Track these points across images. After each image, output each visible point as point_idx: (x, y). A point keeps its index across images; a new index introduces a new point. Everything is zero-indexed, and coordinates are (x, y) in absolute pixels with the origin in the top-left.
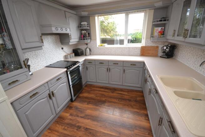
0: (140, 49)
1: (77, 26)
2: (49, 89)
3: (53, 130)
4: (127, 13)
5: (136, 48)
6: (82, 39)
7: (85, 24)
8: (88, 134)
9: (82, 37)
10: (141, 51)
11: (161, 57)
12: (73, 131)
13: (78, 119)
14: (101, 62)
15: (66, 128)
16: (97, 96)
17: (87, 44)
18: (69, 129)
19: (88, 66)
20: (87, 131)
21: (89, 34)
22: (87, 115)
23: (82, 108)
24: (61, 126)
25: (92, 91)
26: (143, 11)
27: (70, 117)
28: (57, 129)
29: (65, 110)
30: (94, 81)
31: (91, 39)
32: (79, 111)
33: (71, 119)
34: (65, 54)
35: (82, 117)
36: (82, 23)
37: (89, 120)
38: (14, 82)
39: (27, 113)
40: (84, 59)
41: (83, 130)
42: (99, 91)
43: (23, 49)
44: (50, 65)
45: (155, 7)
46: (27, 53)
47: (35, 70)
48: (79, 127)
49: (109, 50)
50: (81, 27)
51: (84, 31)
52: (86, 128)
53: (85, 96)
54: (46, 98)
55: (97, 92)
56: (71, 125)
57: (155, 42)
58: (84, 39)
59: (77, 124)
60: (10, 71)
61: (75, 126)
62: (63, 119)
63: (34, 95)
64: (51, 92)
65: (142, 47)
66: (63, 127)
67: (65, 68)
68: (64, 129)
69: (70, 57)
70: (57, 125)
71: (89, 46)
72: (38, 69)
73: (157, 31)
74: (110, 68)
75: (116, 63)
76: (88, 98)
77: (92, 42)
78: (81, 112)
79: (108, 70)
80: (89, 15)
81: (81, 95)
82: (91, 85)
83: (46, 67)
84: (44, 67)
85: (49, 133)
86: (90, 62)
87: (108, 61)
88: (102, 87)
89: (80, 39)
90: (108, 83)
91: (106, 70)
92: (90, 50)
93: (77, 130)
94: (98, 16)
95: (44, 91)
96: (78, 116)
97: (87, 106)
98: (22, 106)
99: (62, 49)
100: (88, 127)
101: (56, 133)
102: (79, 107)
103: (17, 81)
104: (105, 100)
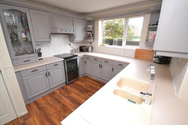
0: (135, 51)
1: (83, 28)
2: (47, 70)
3: (45, 99)
4: (126, 17)
5: (132, 50)
6: (86, 39)
7: (90, 27)
8: (62, 109)
9: (86, 37)
10: (135, 53)
11: (154, 62)
12: (55, 103)
13: (62, 97)
14: (96, 59)
15: (52, 100)
16: (86, 86)
17: (91, 43)
18: (53, 101)
19: (87, 61)
20: (63, 106)
21: (93, 35)
22: (69, 96)
23: (70, 91)
24: (50, 98)
25: (85, 81)
26: (142, 15)
27: (59, 94)
28: (47, 98)
29: (59, 89)
30: (89, 73)
31: (94, 39)
32: (67, 92)
33: (58, 96)
34: (72, 49)
35: (66, 96)
36: (88, 26)
37: (69, 100)
38: (27, 61)
39: (28, 80)
40: (84, 54)
41: (61, 104)
42: (91, 82)
43: (36, 42)
44: (58, 55)
45: (150, 11)
46: (43, 45)
47: (46, 57)
48: (60, 102)
49: (108, 50)
50: (86, 29)
51: (89, 32)
52: (64, 104)
53: (78, 83)
54: (43, 76)
55: (88, 83)
56: (56, 99)
57: (150, 46)
58: (88, 39)
59: (60, 100)
60: (27, 54)
61: (58, 101)
62: (54, 94)
63: (35, 71)
64: (48, 72)
65: (136, 49)
66: (51, 99)
67: (63, 58)
68: (51, 100)
69: (75, 52)
70: (49, 97)
71: (93, 44)
72: (48, 57)
73: (152, 35)
74: (102, 65)
75: (107, 61)
76: (78, 85)
77: (95, 41)
78: (68, 93)
79: (101, 66)
80: (94, 20)
81: (75, 82)
82: (88, 77)
83: (54, 56)
84: (53, 56)
85: (42, 99)
86: (88, 57)
87: (101, 59)
88: (95, 80)
89: (85, 39)
90: (100, 77)
91: (99, 66)
92: (92, 48)
93: (58, 103)
94: (102, 20)
95: (43, 70)
96: (64, 95)
97: (74, 90)
98: (26, 75)
99: (70, 45)
100: (65, 104)
101: (45, 101)
102: (69, 90)
103: (29, 60)
104: (90, 90)
